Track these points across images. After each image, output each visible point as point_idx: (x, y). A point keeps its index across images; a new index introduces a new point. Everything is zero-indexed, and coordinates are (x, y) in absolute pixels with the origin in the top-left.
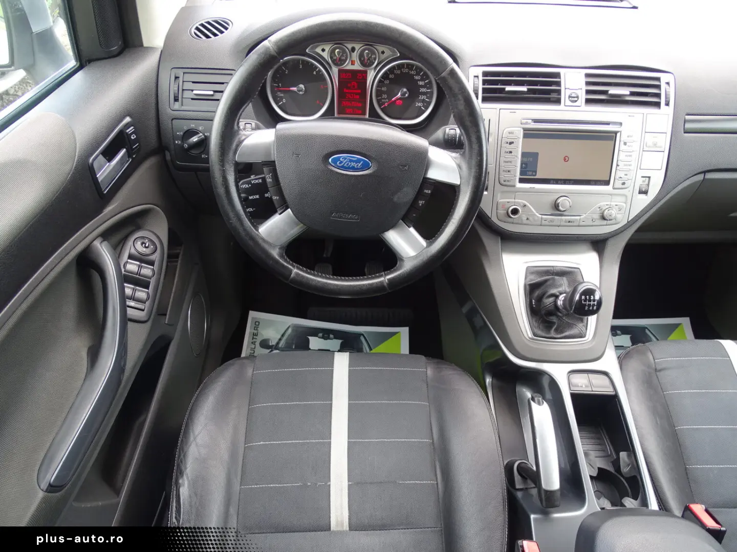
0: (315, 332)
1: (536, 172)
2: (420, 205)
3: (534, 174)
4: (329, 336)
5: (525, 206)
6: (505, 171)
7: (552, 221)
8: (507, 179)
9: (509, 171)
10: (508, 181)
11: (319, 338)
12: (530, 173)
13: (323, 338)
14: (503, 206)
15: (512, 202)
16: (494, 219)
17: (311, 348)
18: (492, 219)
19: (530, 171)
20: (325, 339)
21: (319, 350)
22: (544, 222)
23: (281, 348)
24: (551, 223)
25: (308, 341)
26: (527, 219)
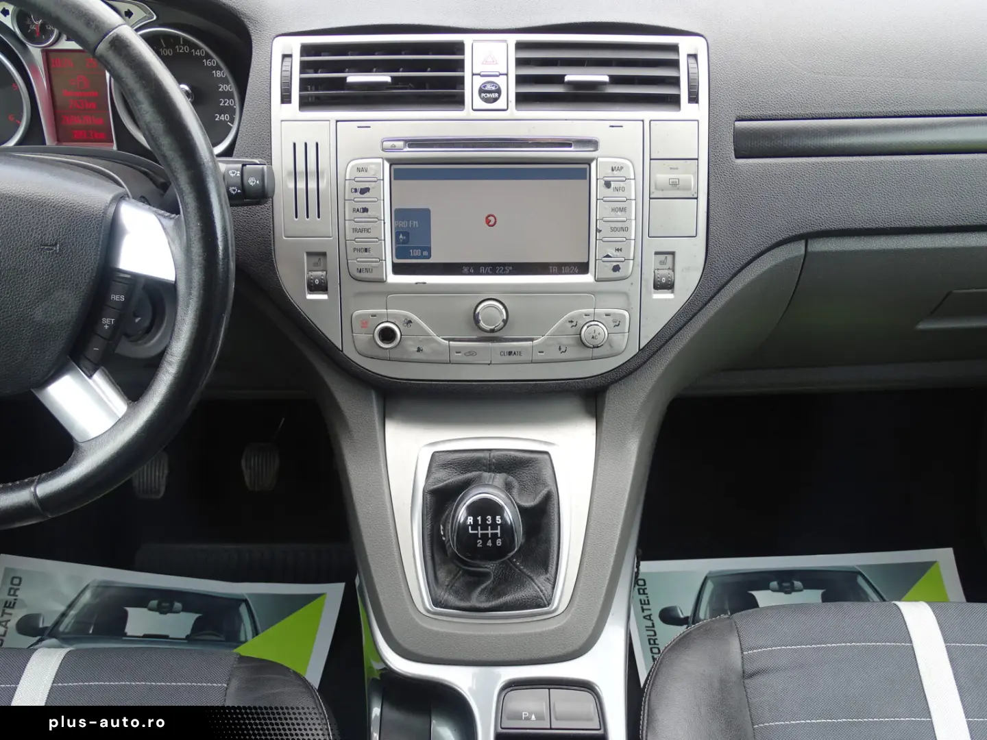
0: (141, 597)
1: (429, 249)
2: (106, 327)
3: (425, 253)
4: (172, 605)
5: (410, 322)
6: (359, 250)
7: (471, 353)
8: (364, 265)
9: (366, 250)
10: (367, 270)
11: (151, 609)
12: (418, 252)
13: (161, 610)
14: (364, 324)
15: (381, 315)
16: (350, 352)
17: (129, 634)
18: (345, 352)
19: (417, 248)
20: (161, 613)
21: (145, 636)
22: (456, 357)
23: (63, 633)
24: (470, 359)
25: (124, 618)
26: (419, 350)
